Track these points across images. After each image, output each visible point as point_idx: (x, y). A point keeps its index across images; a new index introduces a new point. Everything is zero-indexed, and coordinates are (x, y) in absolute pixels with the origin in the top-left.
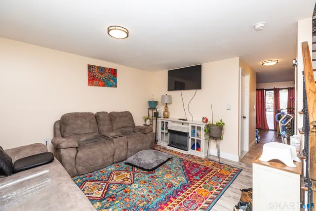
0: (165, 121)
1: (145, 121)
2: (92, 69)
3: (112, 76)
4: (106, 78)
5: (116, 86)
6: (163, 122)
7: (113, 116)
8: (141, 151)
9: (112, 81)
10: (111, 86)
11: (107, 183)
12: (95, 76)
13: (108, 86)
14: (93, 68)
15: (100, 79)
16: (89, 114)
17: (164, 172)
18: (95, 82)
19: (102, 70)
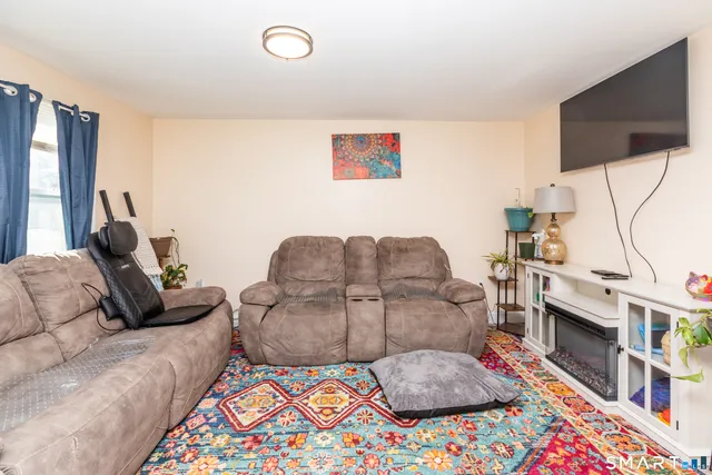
0: (541, 274)
1: (493, 267)
2: (339, 143)
3: (388, 152)
4: (371, 159)
5: (399, 175)
6: (536, 276)
7: (384, 247)
8: (420, 352)
9: (386, 164)
10: (385, 177)
11: (290, 402)
12: (348, 156)
13: (377, 178)
14: (342, 139)
15: (359, 161)
16: (329, 241)
17: (443, 441)
18: (347, 170)
19: (362, 140)
